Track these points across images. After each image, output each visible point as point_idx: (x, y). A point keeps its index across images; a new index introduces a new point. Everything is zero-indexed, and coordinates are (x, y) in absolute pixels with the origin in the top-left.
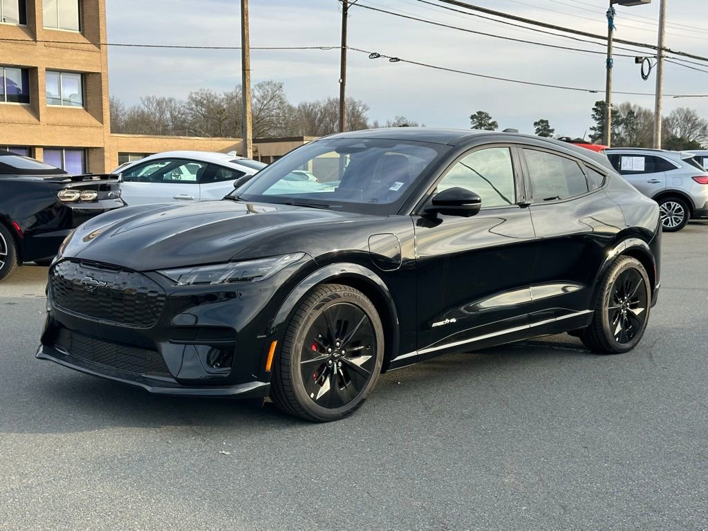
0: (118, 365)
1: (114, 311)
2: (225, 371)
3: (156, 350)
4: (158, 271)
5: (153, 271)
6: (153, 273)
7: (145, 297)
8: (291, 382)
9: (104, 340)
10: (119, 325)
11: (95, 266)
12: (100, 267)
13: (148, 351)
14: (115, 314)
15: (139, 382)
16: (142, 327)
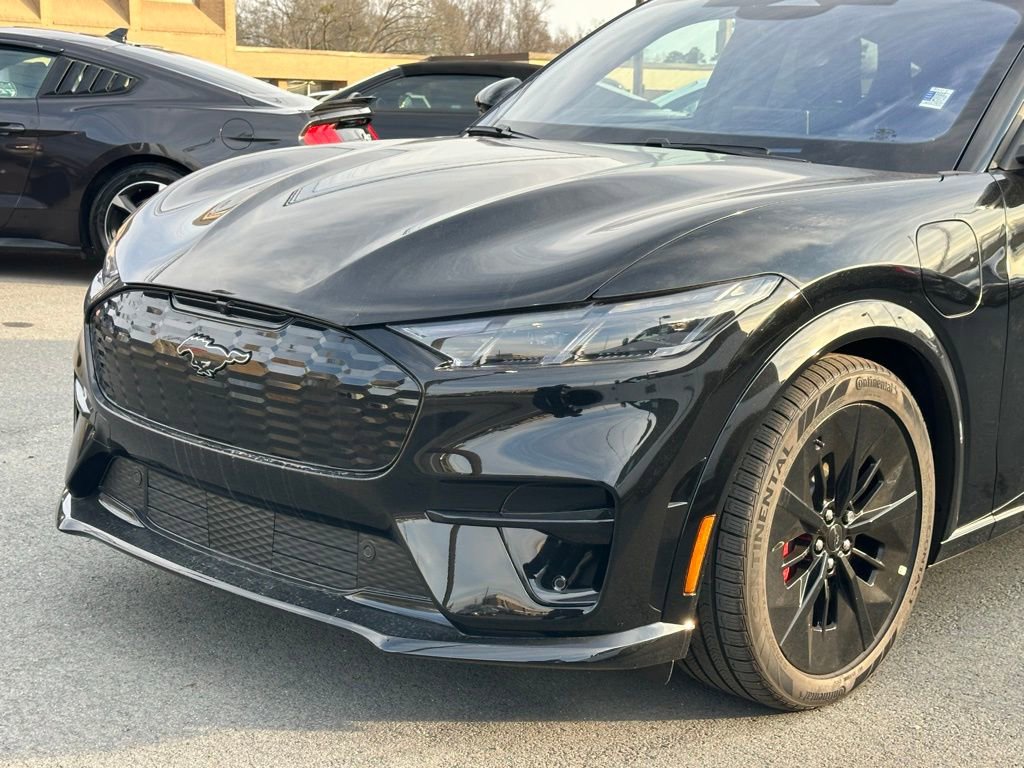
0: (276, 564)
1: (271, 429)
2: (584, 598)
3: (391, 534)
4: (394, 328)
5: (382, 326)
6: (381, 330)
7: (359, 396)
8: (743, 621)
9: (240, 497)
10: (285, 465)
11: (215, 308)
12: (229, 312)
13: (362, 535)
14: (274, 436)
15: (343, 617)
16: (352, 474)
